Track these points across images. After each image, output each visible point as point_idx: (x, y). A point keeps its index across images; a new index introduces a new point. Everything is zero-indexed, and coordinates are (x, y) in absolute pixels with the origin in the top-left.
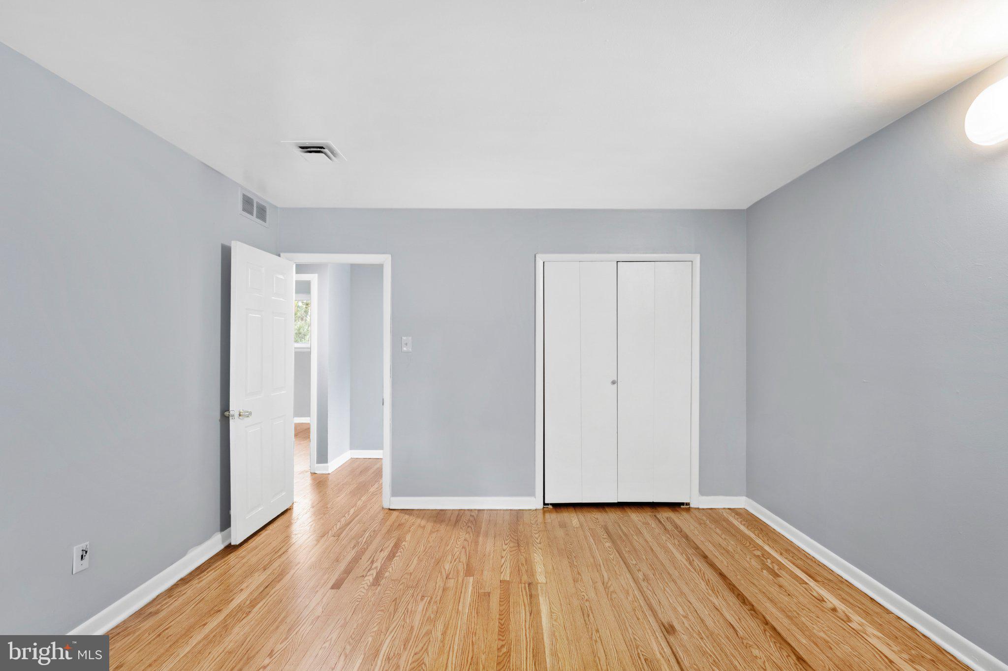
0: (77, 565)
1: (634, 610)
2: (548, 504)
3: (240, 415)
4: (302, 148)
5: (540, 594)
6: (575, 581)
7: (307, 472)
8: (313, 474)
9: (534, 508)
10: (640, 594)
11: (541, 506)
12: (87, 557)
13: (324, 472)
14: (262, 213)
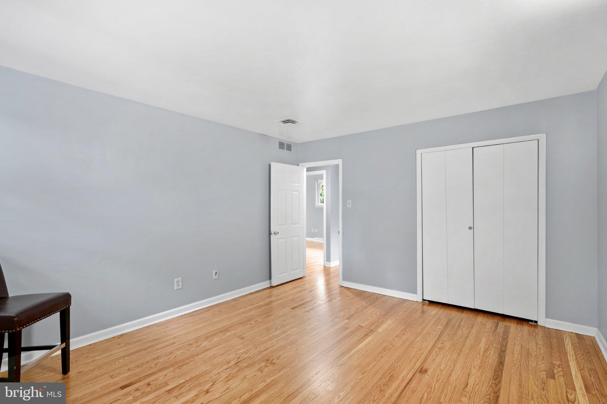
0: (214, 277)
1: (414, 357)
2: (425, 300)
3: (274, 233)
4: (283, 122)
5: (371, 336)
6: (397, 336)
7: (322, 265)
8: (324, 266)
9: (416, 300)
10: (428, 353)
11: (421, 300)
12: (217, 274)
13: (329, 266)
14: (289, 148)
